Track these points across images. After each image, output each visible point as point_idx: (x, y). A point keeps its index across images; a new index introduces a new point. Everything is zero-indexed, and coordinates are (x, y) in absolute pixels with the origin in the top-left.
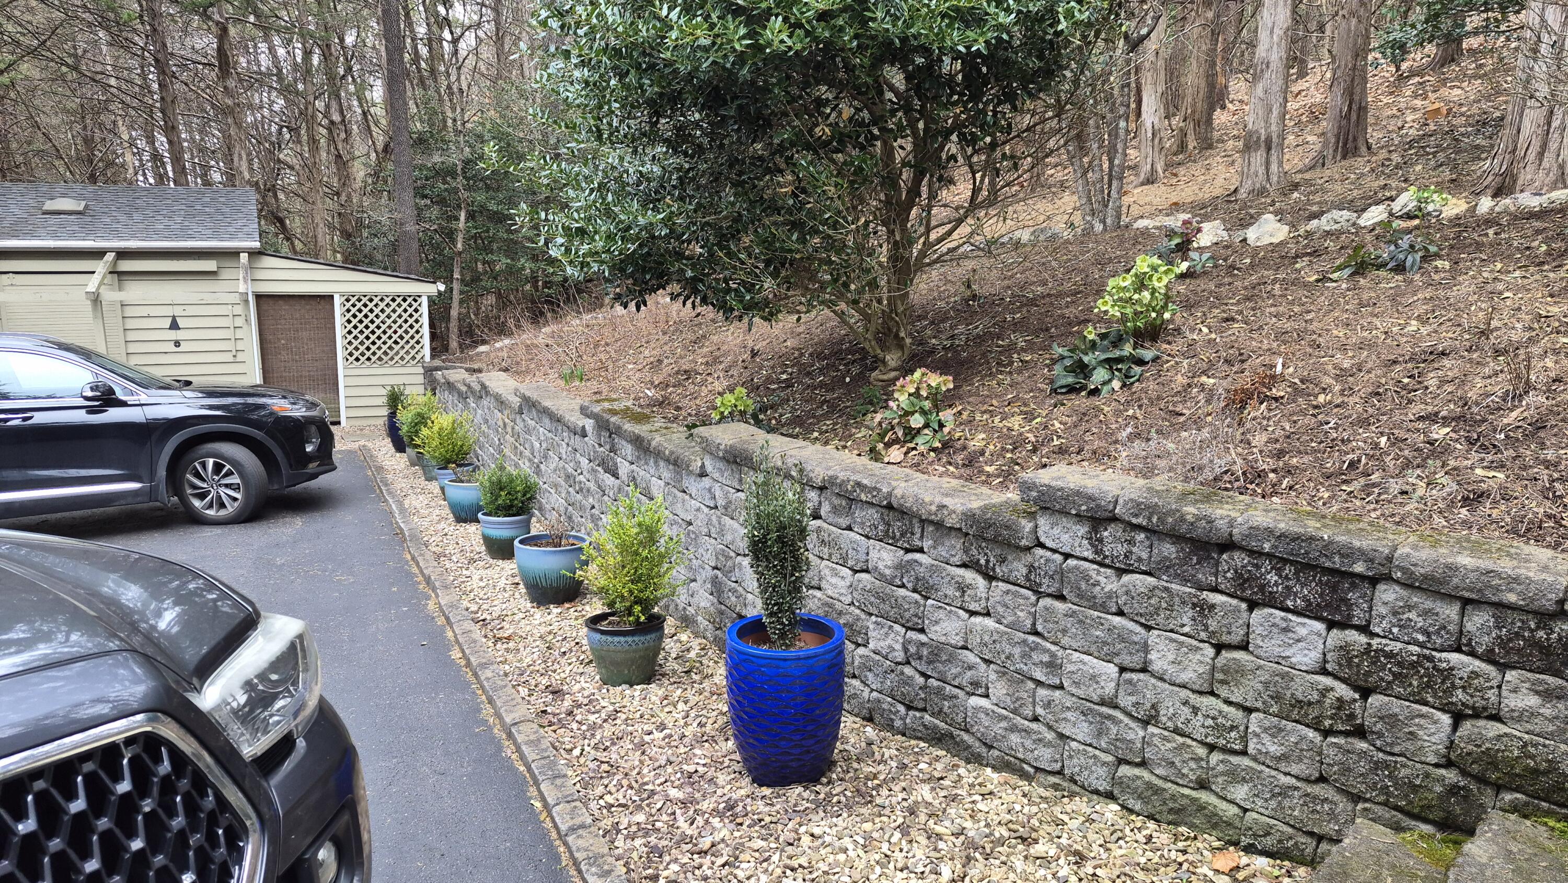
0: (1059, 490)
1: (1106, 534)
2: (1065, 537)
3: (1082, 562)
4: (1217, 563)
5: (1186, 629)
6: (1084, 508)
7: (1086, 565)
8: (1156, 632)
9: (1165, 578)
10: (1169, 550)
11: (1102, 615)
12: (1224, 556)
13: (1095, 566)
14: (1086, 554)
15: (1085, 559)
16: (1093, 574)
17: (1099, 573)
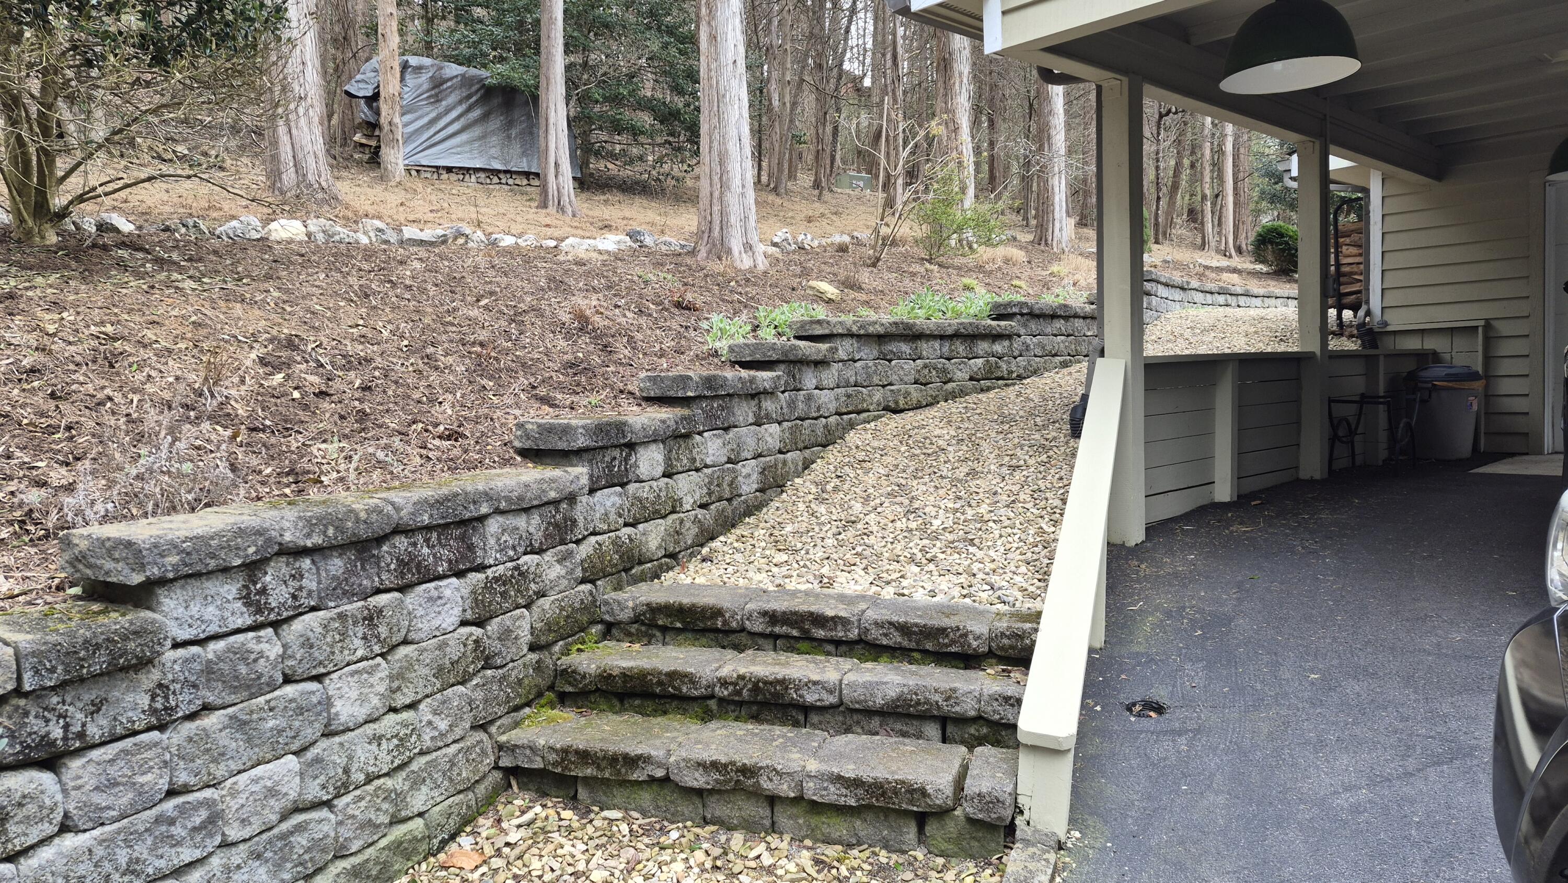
0: (212, 538)
1: (268, 578)
2: (211, 611)
3: (232, 639)
4: (379, 558)
5: (360, 653)
6: (251, 550)
7: (240, 638)
8: (334, 676)
9: (332, 604)
10: (336, 565)
11: (268, 697)
12: (385, 548)
13: (251, 635)
14: (239, 623)
15: (238, 631)
16: (252, 645)
17: (259, 640)
